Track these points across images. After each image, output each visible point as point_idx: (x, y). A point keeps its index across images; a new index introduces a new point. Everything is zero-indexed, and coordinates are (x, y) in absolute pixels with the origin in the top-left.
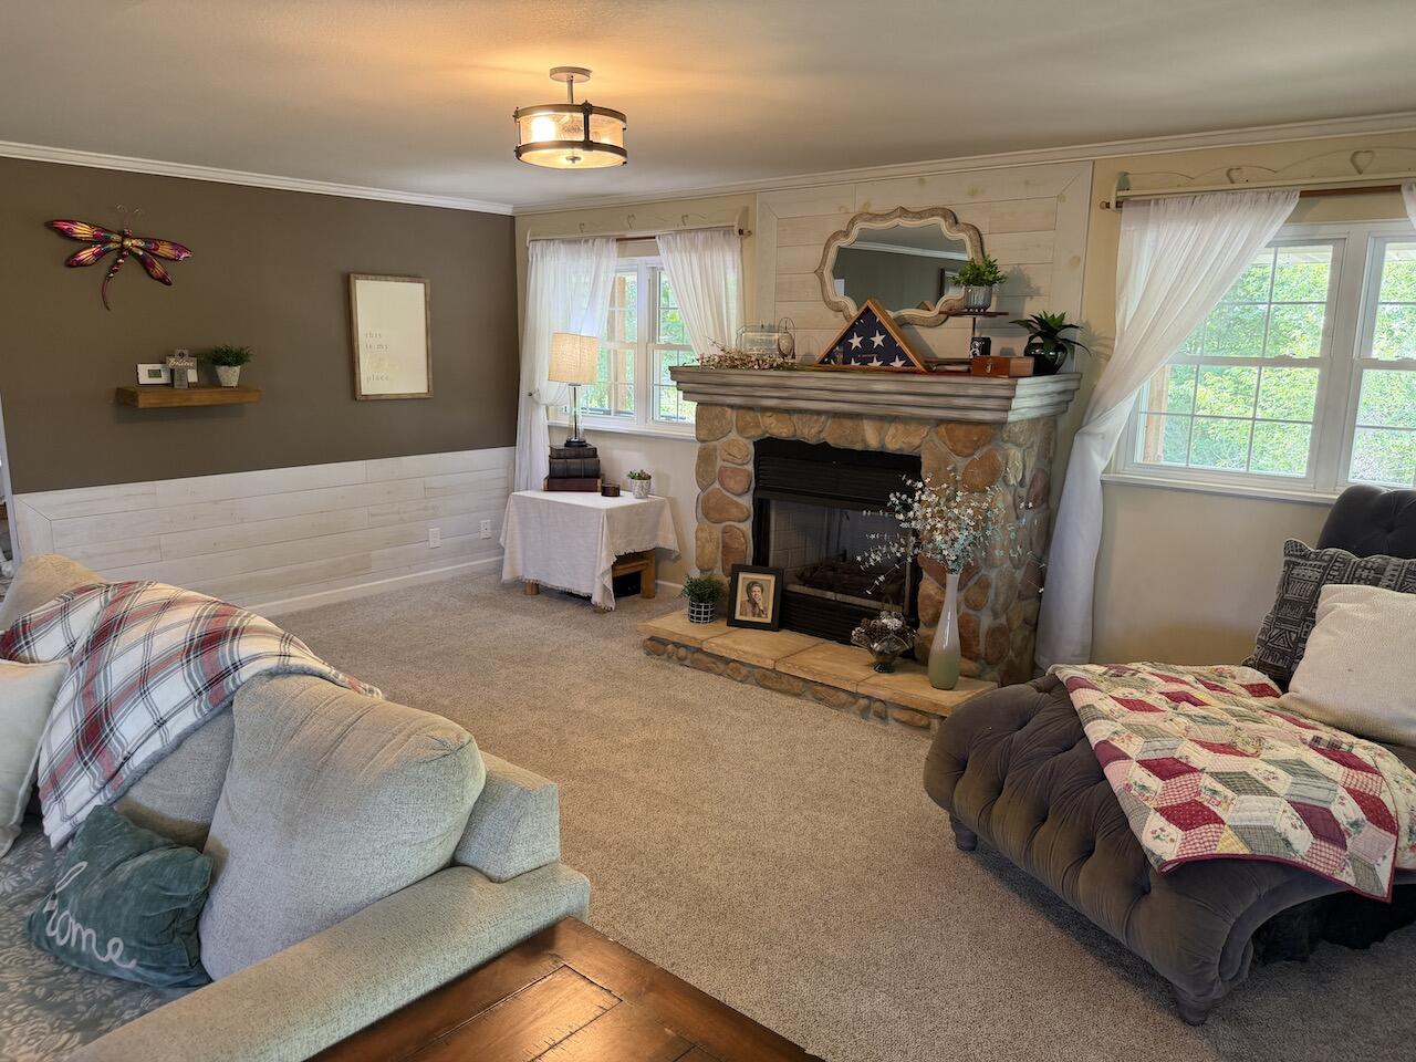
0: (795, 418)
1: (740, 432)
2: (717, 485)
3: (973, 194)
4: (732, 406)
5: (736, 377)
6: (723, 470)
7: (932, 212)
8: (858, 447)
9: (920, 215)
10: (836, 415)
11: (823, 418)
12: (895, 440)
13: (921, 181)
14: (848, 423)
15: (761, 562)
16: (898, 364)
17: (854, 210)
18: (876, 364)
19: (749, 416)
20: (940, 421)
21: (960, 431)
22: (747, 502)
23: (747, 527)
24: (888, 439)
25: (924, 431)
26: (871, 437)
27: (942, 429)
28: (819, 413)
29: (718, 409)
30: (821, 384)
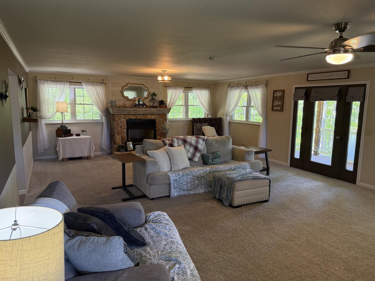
0: (136, 115)
1: (124, 118)
2: (120, 128)
3: (146, 82)
4: (123, 114)
5: (126, 109)
6: (121, 126)
7: (141, 84)
8: (147, 119)
9: (139, 84)
10: (142, 114)
11: (141, 115)
12: (153, 117)
13: (138, 79)
14: (145, 116)
15: (128, 141)
16: (145, 107)
17: (127, 82)
18: (141, 107)
19: (127, 116)
20: (159, 114)
21: (162, 115)
22: (125, 130)
23: (126, 135)
24: (152, 117)
25: (157, 116)
26: (149, 117)
27: (160, 115)
28: (140, 114)
29: (120, 115)
30: (143, 110)
